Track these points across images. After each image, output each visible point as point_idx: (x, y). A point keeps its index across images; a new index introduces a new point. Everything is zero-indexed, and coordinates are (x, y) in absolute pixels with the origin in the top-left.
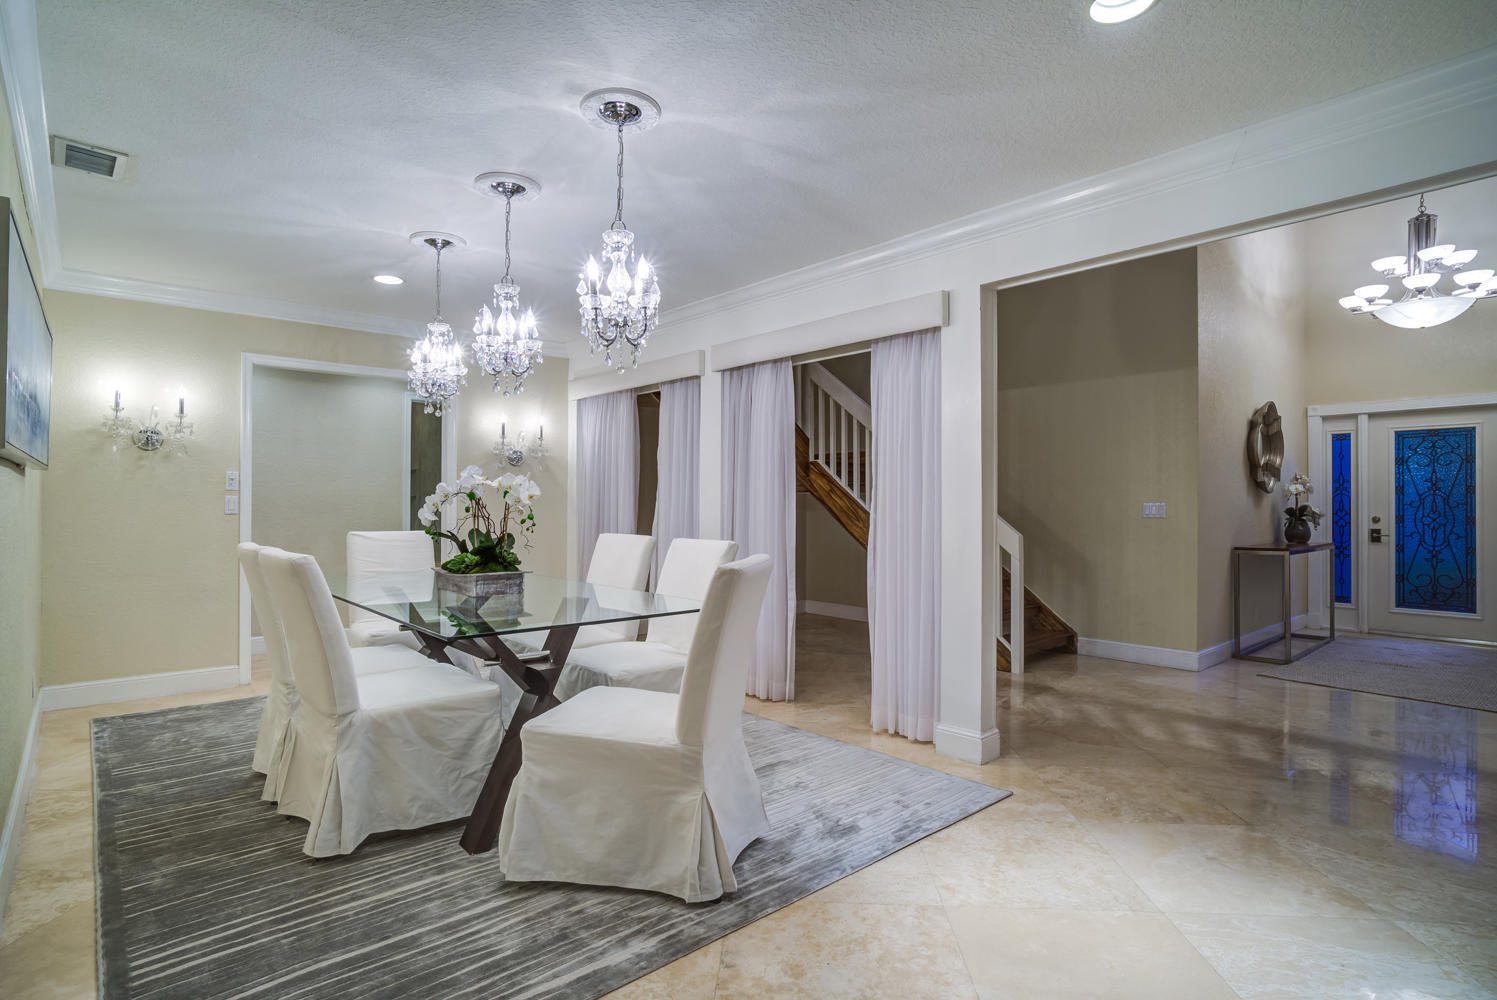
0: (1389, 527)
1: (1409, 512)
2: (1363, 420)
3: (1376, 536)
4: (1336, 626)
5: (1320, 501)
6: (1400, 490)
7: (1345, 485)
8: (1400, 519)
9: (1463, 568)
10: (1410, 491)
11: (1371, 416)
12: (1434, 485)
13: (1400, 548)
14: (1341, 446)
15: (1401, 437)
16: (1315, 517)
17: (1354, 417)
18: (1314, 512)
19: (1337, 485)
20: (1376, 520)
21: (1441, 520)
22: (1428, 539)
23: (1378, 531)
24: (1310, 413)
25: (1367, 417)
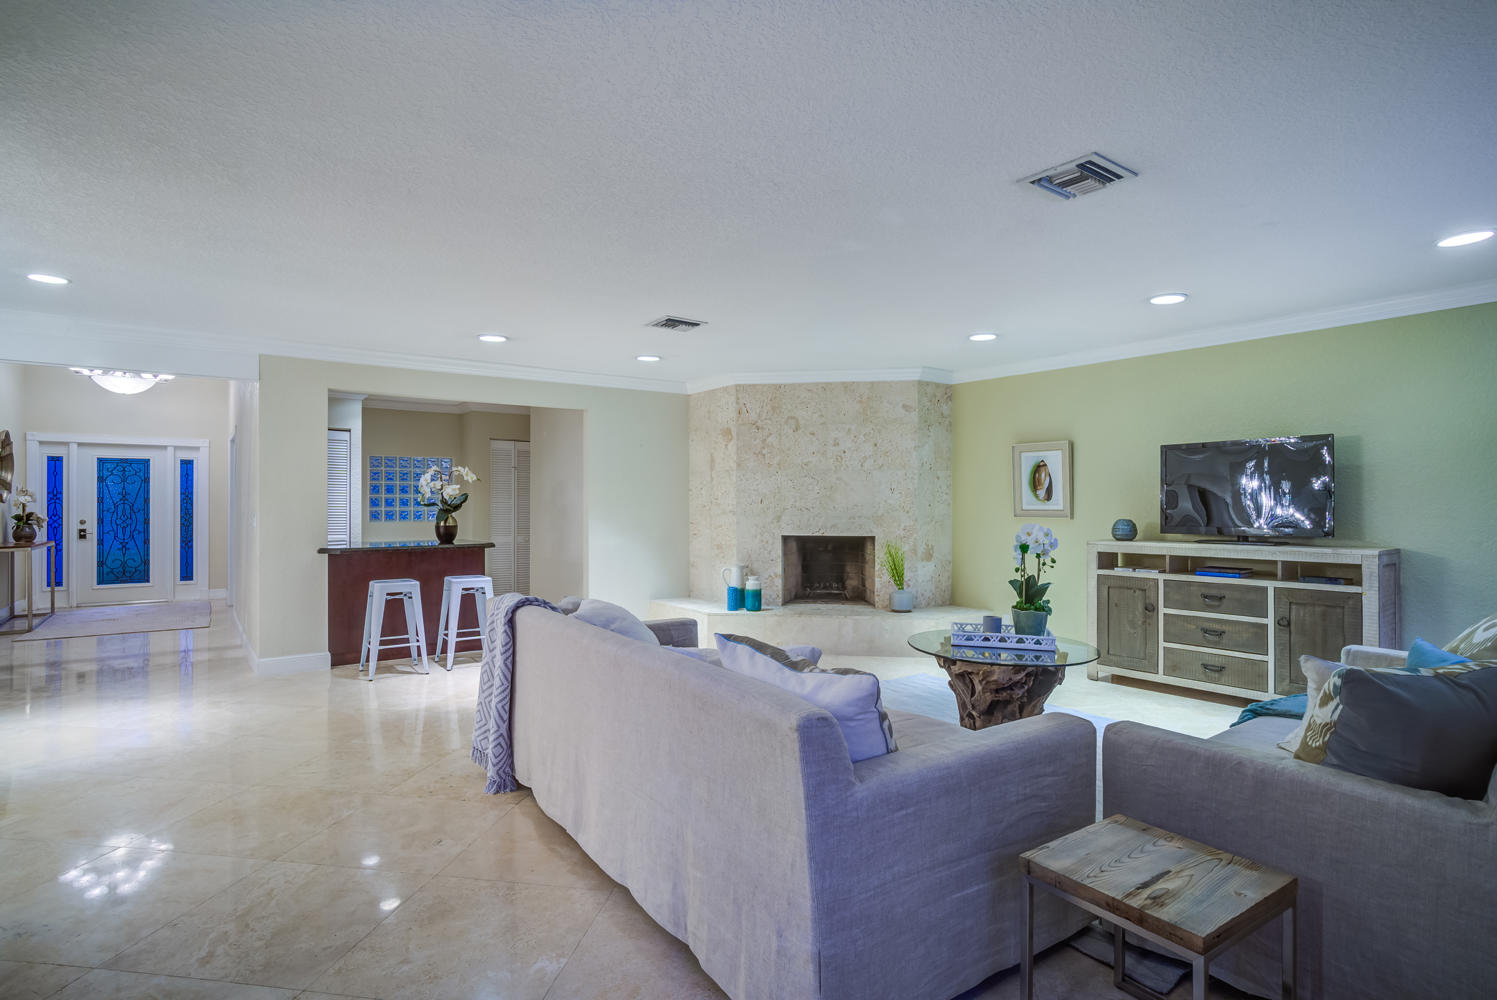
0: (92, 528)
1: (108, 517)
2: (74, 448)
3: (82, 535)
4: (56, 605)
5: (40, 509)
6: (101, 500)
7: (58, 496)
8: (101, 521)
9: (142, 554)
10: (107, 500)
11: (80, 445)
12: (124, 496)
13: (101, 542)
14: (55, 466)
15: (101, 462)
16: (39, 520)
17: (66, 444)
18: (38, 518)
19: (52, 496)
20: (82, 522)
21: (129, 521)
22: (120, 535)
23: (84, 531)
24: (28, 437)
25: (76, 445)
